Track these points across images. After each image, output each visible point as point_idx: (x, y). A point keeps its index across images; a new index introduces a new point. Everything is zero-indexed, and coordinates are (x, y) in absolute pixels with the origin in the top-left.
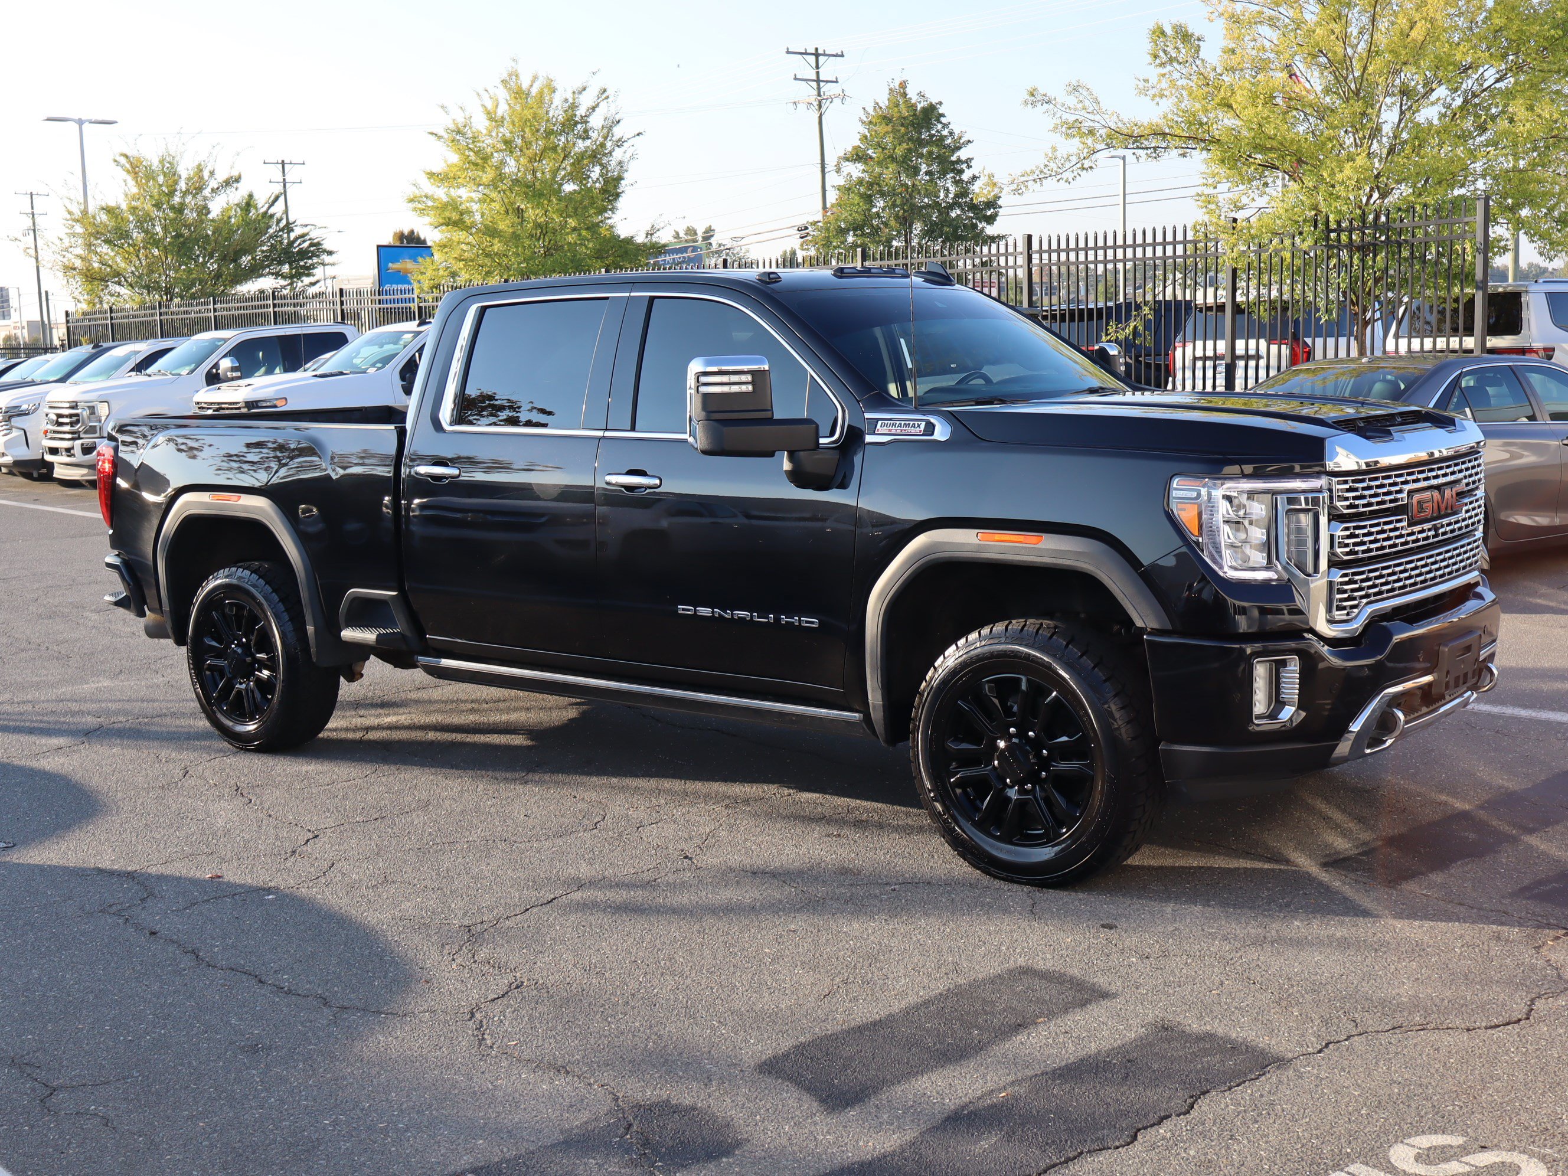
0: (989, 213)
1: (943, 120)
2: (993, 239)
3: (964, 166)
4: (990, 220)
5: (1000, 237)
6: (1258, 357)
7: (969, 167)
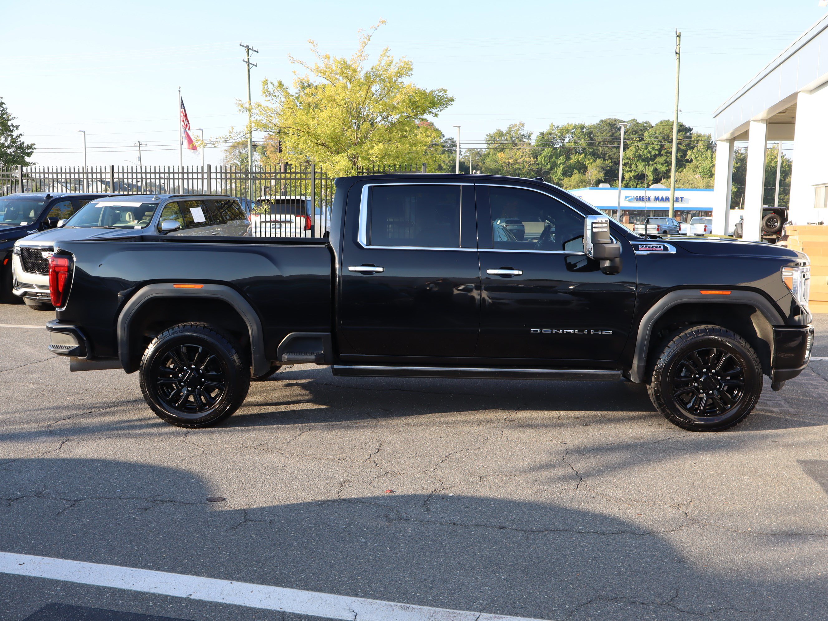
0: (29, 151)
1: (3, 106)
2: (28, 164)
3: (15, 128)
4: (29, 155)
5: (33, 164)
6: (290, 222)
7: (17, 129)
